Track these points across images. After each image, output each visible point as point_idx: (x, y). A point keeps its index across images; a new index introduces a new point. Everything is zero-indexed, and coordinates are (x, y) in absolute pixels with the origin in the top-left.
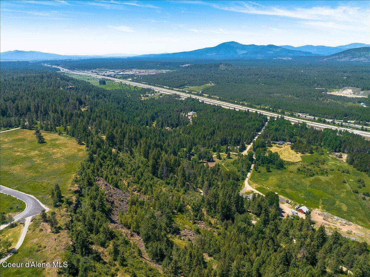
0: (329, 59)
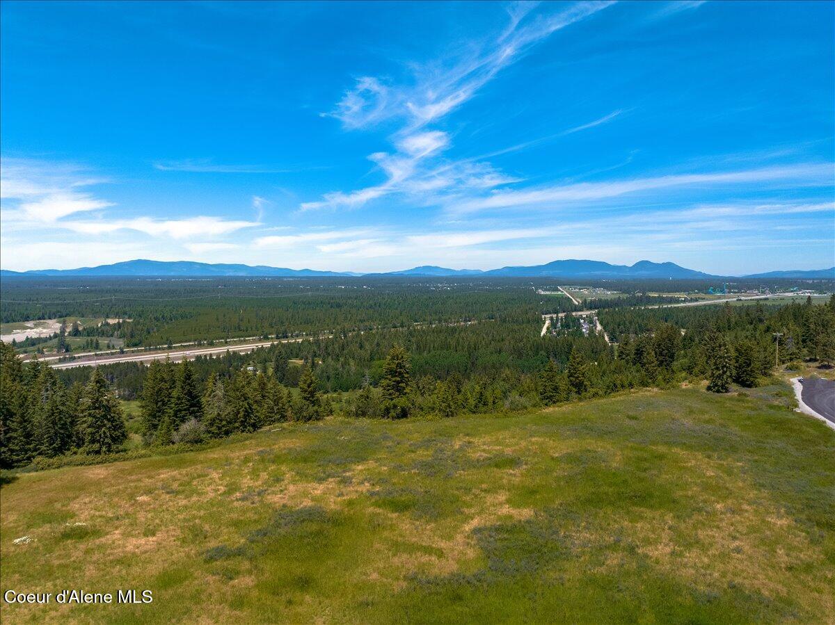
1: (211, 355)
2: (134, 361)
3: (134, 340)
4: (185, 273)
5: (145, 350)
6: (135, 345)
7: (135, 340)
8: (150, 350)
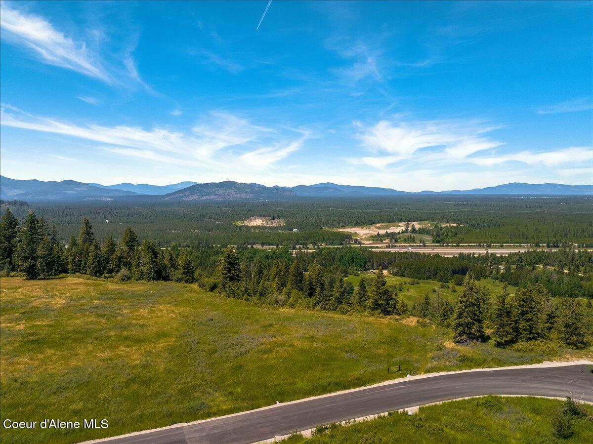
0: (171, 197)
1: (474, 254)
2: (419, 252)
3: (438, 239)
4: (549, 192)
5: (440, 246)
6: (438, 242)
7: (440, 239)
8: (443, 246)
